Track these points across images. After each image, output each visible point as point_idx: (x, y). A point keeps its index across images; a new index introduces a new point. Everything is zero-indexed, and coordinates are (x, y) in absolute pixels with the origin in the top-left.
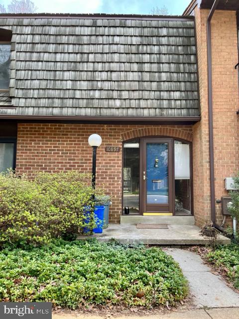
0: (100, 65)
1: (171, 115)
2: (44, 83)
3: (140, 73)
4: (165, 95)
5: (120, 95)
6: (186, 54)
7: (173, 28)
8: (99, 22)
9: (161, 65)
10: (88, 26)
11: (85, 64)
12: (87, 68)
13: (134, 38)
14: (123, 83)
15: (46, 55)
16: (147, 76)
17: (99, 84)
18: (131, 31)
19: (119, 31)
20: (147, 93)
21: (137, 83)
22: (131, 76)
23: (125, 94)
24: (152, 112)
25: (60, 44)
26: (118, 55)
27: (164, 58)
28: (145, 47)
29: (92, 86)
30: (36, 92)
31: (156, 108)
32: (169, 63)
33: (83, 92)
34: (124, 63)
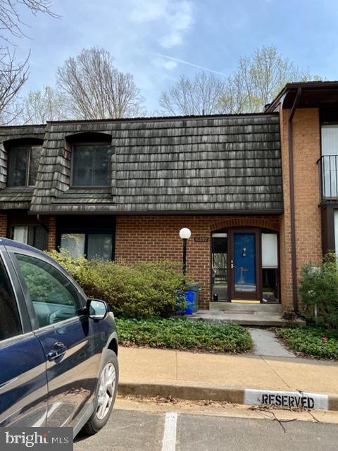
0: (189, 163)
1: (256, 208)
2: (140, 181)
3: (226, 170)
4: (249, 189)
5: (208, 191)
6: (271, 150)
7: (258, 125)
8: (189, 123)
9: (247, 161)
10: (178, 128)
11: (176, 163)
12: (178, 166)
13: (221, 137)
14: (210, 180)
15: (142, 156)
16: (233, 172)
17: (189, 181)
18: (218, 130)
19: (206, 130)
20: (233, 188)
21: (223, 179)
22: (218, 172)
23: (212, 190)
24: (237, 205)
25: (153, 145)
26: (206, 153)
27: (249, 154)
28: (231, 145)
29: (183, 183)
30: (133, 190)
31: (241, 202)
32: (254, 159)
33: (175, 189)
34: (211, 160)
